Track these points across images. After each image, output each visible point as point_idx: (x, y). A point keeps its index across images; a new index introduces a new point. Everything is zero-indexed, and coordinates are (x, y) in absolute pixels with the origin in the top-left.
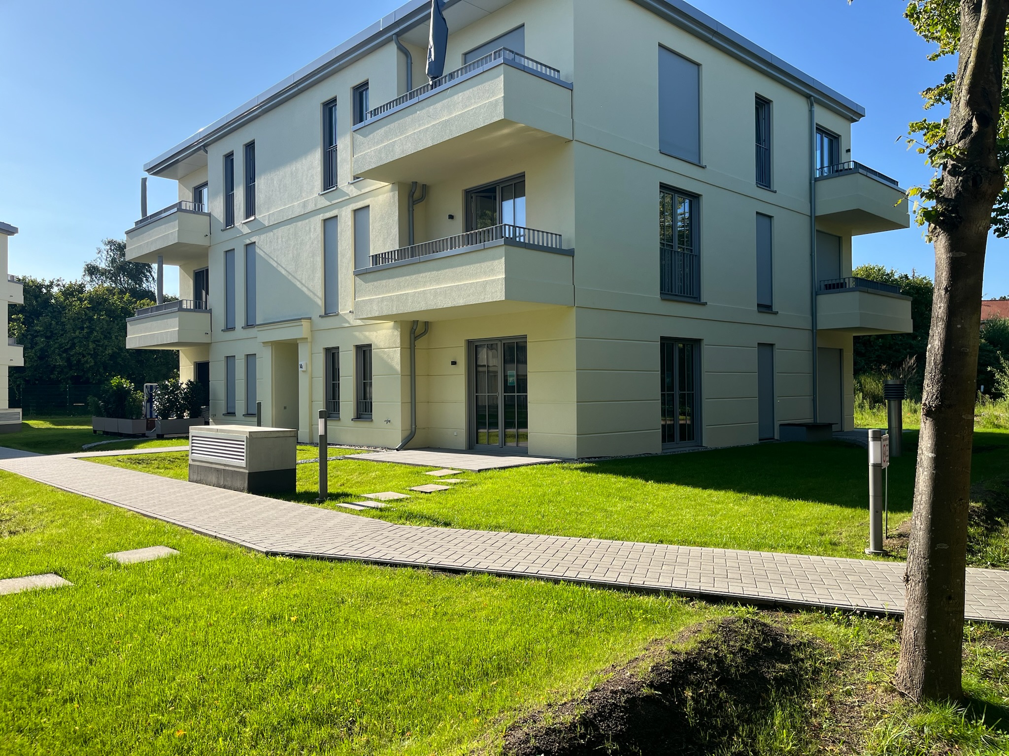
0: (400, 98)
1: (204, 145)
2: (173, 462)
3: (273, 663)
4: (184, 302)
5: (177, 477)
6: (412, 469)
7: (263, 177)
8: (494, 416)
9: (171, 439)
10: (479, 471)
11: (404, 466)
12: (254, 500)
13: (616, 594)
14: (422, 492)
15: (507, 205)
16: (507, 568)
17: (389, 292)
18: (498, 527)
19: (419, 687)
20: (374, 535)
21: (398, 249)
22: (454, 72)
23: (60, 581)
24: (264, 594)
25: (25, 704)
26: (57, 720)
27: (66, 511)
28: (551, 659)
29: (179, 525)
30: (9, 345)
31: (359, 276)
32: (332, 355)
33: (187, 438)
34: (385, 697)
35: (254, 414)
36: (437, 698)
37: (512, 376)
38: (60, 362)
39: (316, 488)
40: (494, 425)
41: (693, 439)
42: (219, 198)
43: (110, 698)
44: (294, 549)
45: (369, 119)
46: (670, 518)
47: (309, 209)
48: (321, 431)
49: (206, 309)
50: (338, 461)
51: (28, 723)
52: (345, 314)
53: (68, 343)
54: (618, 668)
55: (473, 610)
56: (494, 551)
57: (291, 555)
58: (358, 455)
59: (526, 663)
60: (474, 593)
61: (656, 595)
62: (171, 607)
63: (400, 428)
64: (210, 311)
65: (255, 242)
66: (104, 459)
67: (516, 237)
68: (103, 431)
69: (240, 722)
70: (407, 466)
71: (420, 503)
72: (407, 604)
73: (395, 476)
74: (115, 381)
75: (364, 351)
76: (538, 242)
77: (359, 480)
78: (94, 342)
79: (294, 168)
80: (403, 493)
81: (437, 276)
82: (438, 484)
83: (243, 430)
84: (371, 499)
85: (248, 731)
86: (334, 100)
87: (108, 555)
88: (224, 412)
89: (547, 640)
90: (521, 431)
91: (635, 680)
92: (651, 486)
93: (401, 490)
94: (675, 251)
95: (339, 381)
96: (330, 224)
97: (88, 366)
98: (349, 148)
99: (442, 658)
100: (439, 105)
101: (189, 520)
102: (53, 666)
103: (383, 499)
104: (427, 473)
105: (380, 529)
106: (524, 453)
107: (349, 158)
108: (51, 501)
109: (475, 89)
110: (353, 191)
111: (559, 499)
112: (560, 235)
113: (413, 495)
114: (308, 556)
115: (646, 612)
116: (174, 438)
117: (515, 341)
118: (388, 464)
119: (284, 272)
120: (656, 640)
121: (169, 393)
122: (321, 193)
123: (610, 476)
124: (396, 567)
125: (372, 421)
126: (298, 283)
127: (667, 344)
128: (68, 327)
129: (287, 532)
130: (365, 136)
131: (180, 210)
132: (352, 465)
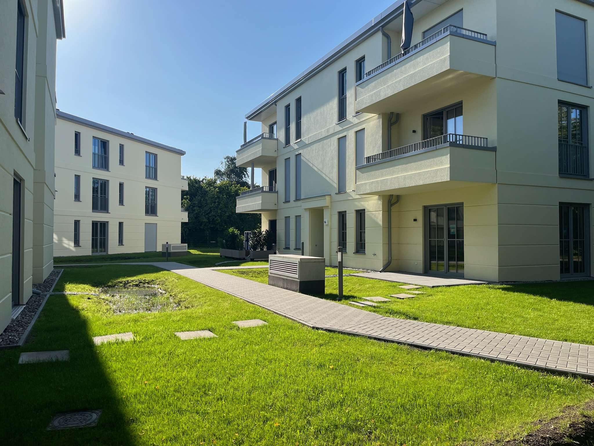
0: (384, 64)
1: (275, 102)
2: (259, 274)
3: (322, 391)
4: (265, 187)
5: (262, 282)
6: (390, 284)
7: (305, 117)
8: (441, 253)
9: (258, 261)
10: (433, 287)
11: (385, 282)
12: (303, 297)
13: (536, 373)
14: (398, 298)
15: (451, 122)
16: (458, 349)
17: (376, 178)
18: (448, 323)
19: (409, 417)
20: (372, 322)
21: (381, 152)
22: (418, 44)
23: (212, 335)
24: (314, 350)
25: (199, 399)
26: (214, 409)
27: (211, 298)
28: (493, 410)
29: (266, 309)
30: (181, 211)
31: (358, 170)
32: (342, 216)
33: (267, 261)
34: (388, 420)
35: (300, 249)
36: (420, 426)
37: (453, 228)
38: (205, 220)
39: (336, 292)
40: (442, 259)
41: (584, 272)
42: (282, 130)
43: (240, 400)
44: (327, 326)
45: (366, 78)
46: (571, 325)
47: (330, 133)
48: (339, 259)
49: (275, 191)
50: (347, 277)
51: (201, 409)
52: (350, 192)
53: (208, 210)
54: (544, 422)
55: (438, 374)
56: (448, 337)
57: (326, 330)
58: (358, 274)
59: (477, 412)
60: (438, 363)
61: (565, 376)
62: (267, 353)
63: (382, 259)
64: (277, 192)
65: (301, 153)
66: (227, 271)
67: (457, 141)
68: (225, 256)
69: (307, 422)
70: (387, 282)
71: (397, 305)
72: (396, 365)
73: (380, 287)
74: (231, 230)
75: (361, 213)
76: (472, 143)
77: (359, 288)
78: (220, 209)
79: (322, 110)
80: (386, 298)
81: (406, 168)
82: (408, 293)
83: (296, 258)
84: (368, 300)
85: (312, 429)
86: (345, 69)
87: (233, 322)
88: (284, 247)
89: (490, 399)
90: (460, 263)
91: (558, 432)
92: (554, 302)
93: (386, 296)
94: (569, 145)
95: (346, 230)
96: (342, 141)
97: (218, 222)
98: (353, 96)
99: (422, 401)
100: (408, 65)
101: (271, 306)
102: (211, 380)
103: (375, 301)
104: (400, 287)
105: (375, 319)
106: (462, 277)
107: (353, 101)
108: (204, 292)
109: (431, 52)
110: (355, 121)
111: (488, 307)
112: (487, 139)
113: (393, 299)
114: (336, 331)
115: (559, 387)
116: (259, 261)
117: (456, 206)
118: (376, 280)
119: (316, 169)
120: (569, 407)
121: (257, 237)
122: (337, 123)
123: (524, 294)
124: (387, 342)
125: (365, 254)
126: (324, 175)
127: (564, 207)
128: (209, 202)
129: (323, 316)
130: (363, 88)
131: (263, 138)
132: (355, 279)
